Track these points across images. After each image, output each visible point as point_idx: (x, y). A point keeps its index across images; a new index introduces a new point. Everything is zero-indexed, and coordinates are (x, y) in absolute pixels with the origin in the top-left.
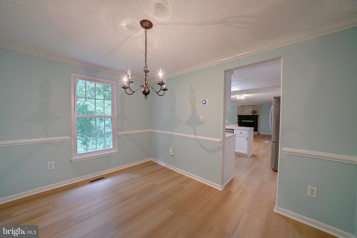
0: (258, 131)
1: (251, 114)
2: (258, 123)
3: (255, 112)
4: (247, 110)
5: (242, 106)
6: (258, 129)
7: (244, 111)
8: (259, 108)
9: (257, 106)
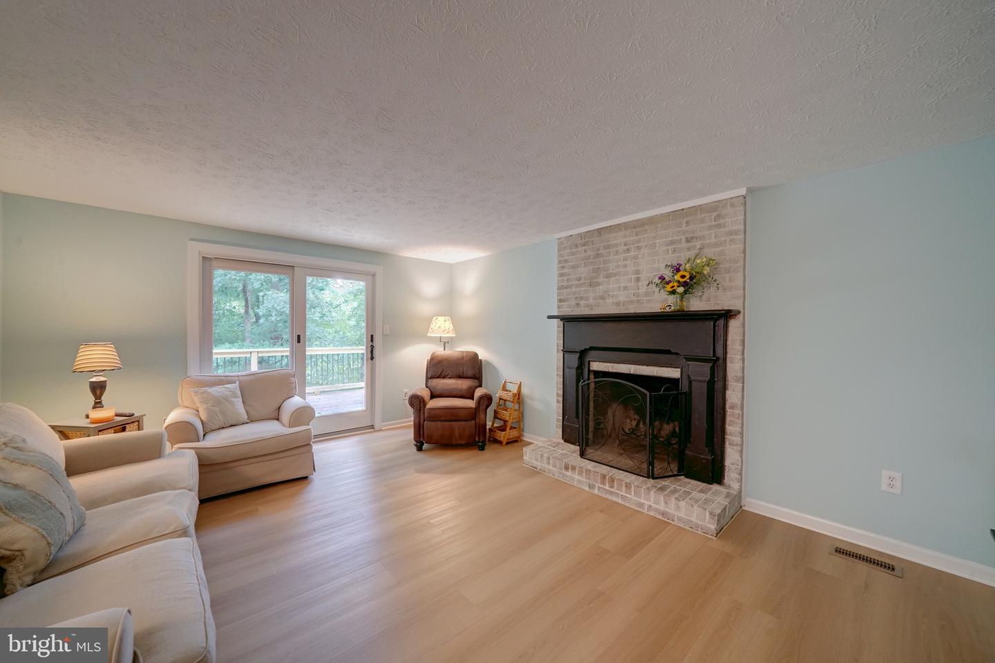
0: (730, 475)
1: (659, 302)
4: (631, 268)
5: (586, 238)
7: (601, 279)
8: (736, 233)
9: (719, 217)
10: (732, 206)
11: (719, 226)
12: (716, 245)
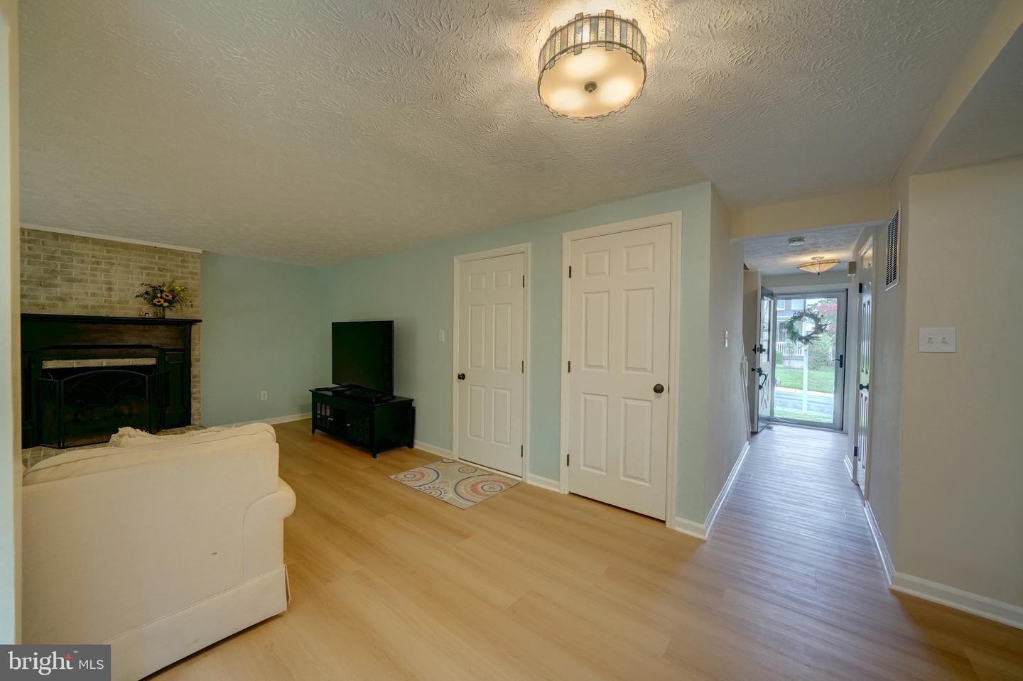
2: (194, 371)
3: (174, 299)
4: (101, 278)
6: (195, 405)
7: (58, 282)
8: (196, 274)
9: (183, 261)
10: (192, 256)
11: (184, 267)
12: (182, 278)
